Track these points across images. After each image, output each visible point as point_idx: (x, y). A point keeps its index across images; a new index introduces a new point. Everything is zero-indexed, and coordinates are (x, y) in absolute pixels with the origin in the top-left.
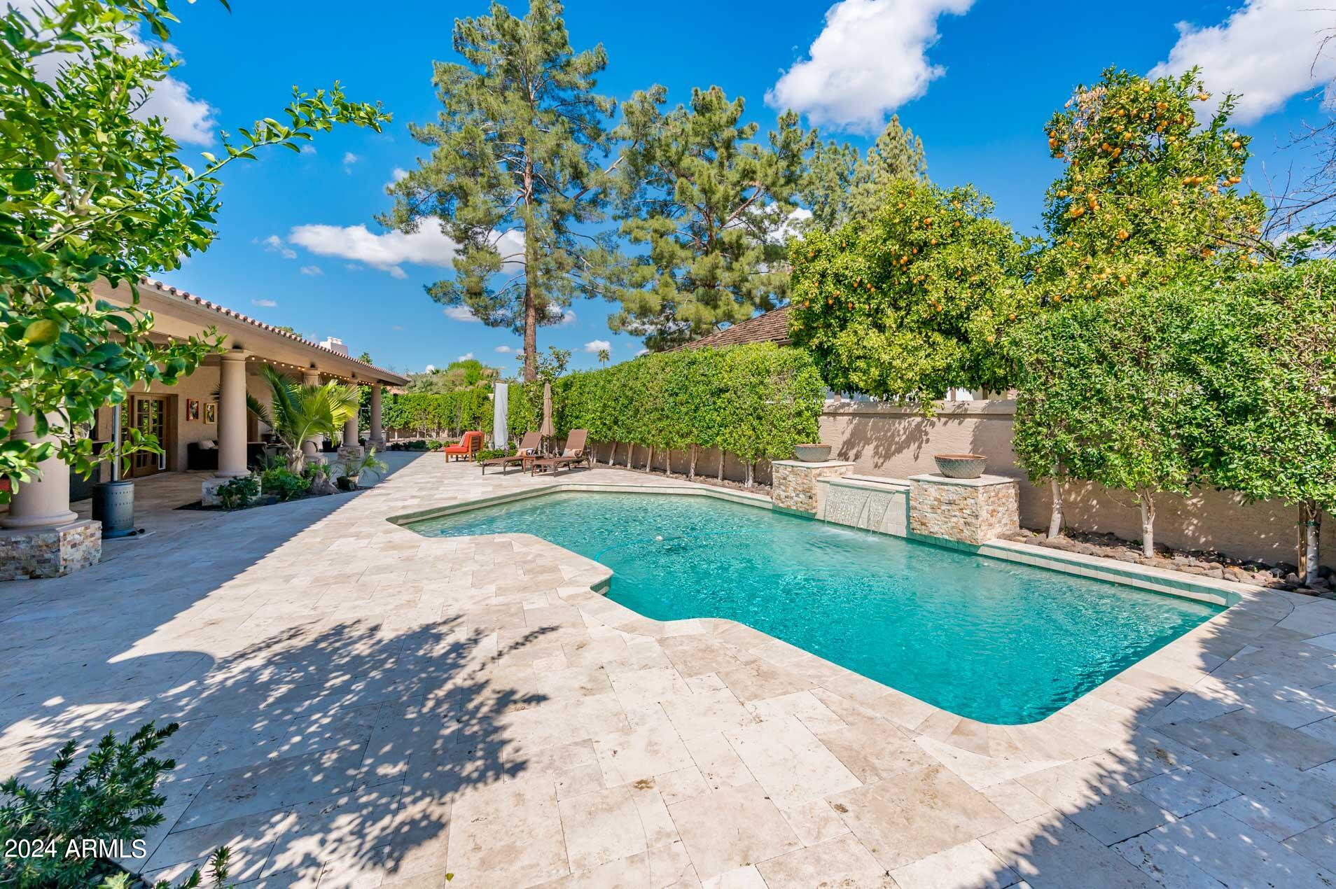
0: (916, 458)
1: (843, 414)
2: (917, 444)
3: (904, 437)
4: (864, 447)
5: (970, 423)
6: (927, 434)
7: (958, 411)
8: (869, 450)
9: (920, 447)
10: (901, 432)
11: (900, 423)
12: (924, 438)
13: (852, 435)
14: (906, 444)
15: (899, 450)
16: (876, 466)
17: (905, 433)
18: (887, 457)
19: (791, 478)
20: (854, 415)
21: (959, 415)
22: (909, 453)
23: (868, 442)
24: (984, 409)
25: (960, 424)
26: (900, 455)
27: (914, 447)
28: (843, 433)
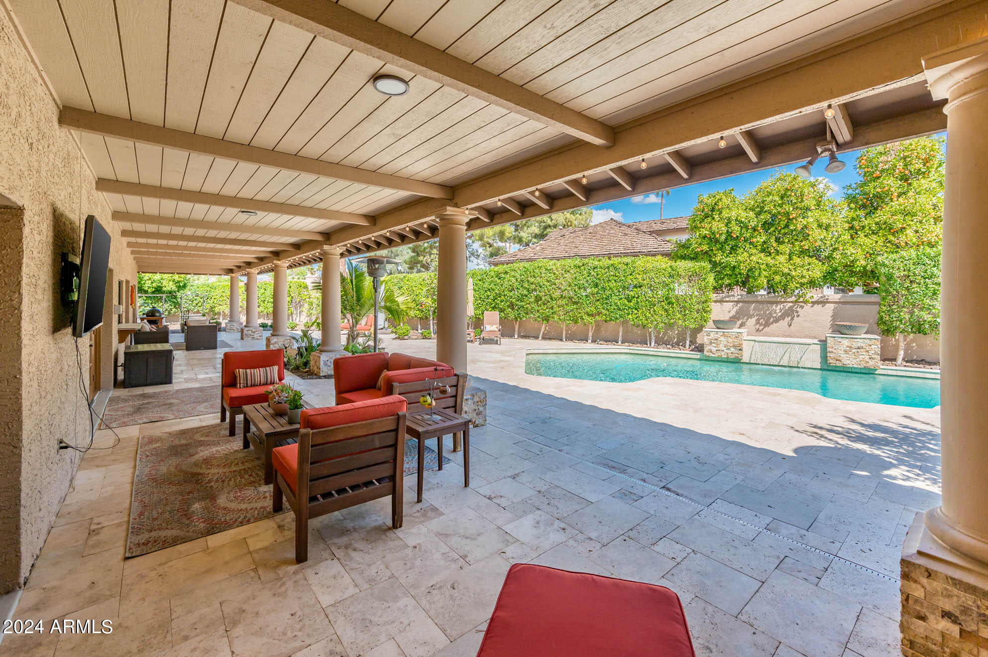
0: (790, 326)
1: (727, 302)
2: (790, 318)
3: (780, 314)
4: (747, 320)
5: (831, 306)
6: (797, 312)
7: (822, 300)
8: (752, 322)
9: (792, 319)
10: (778, 311)
11: (776, 306)
12: (796, 314)
13: (737, 313)
14: (782, 317)
15: (777, 320)
16: (758, 330)
17: (780, 312)
18: (767, 324)
19: (722, 339)
20: (738, 302)
21: (823, 302)
22: (784, 323)
23: (751, 317)
24: (840, 299)
25: (823, 306)
26: (777, 324)
27: (787, 319)
28: (729, 312)
